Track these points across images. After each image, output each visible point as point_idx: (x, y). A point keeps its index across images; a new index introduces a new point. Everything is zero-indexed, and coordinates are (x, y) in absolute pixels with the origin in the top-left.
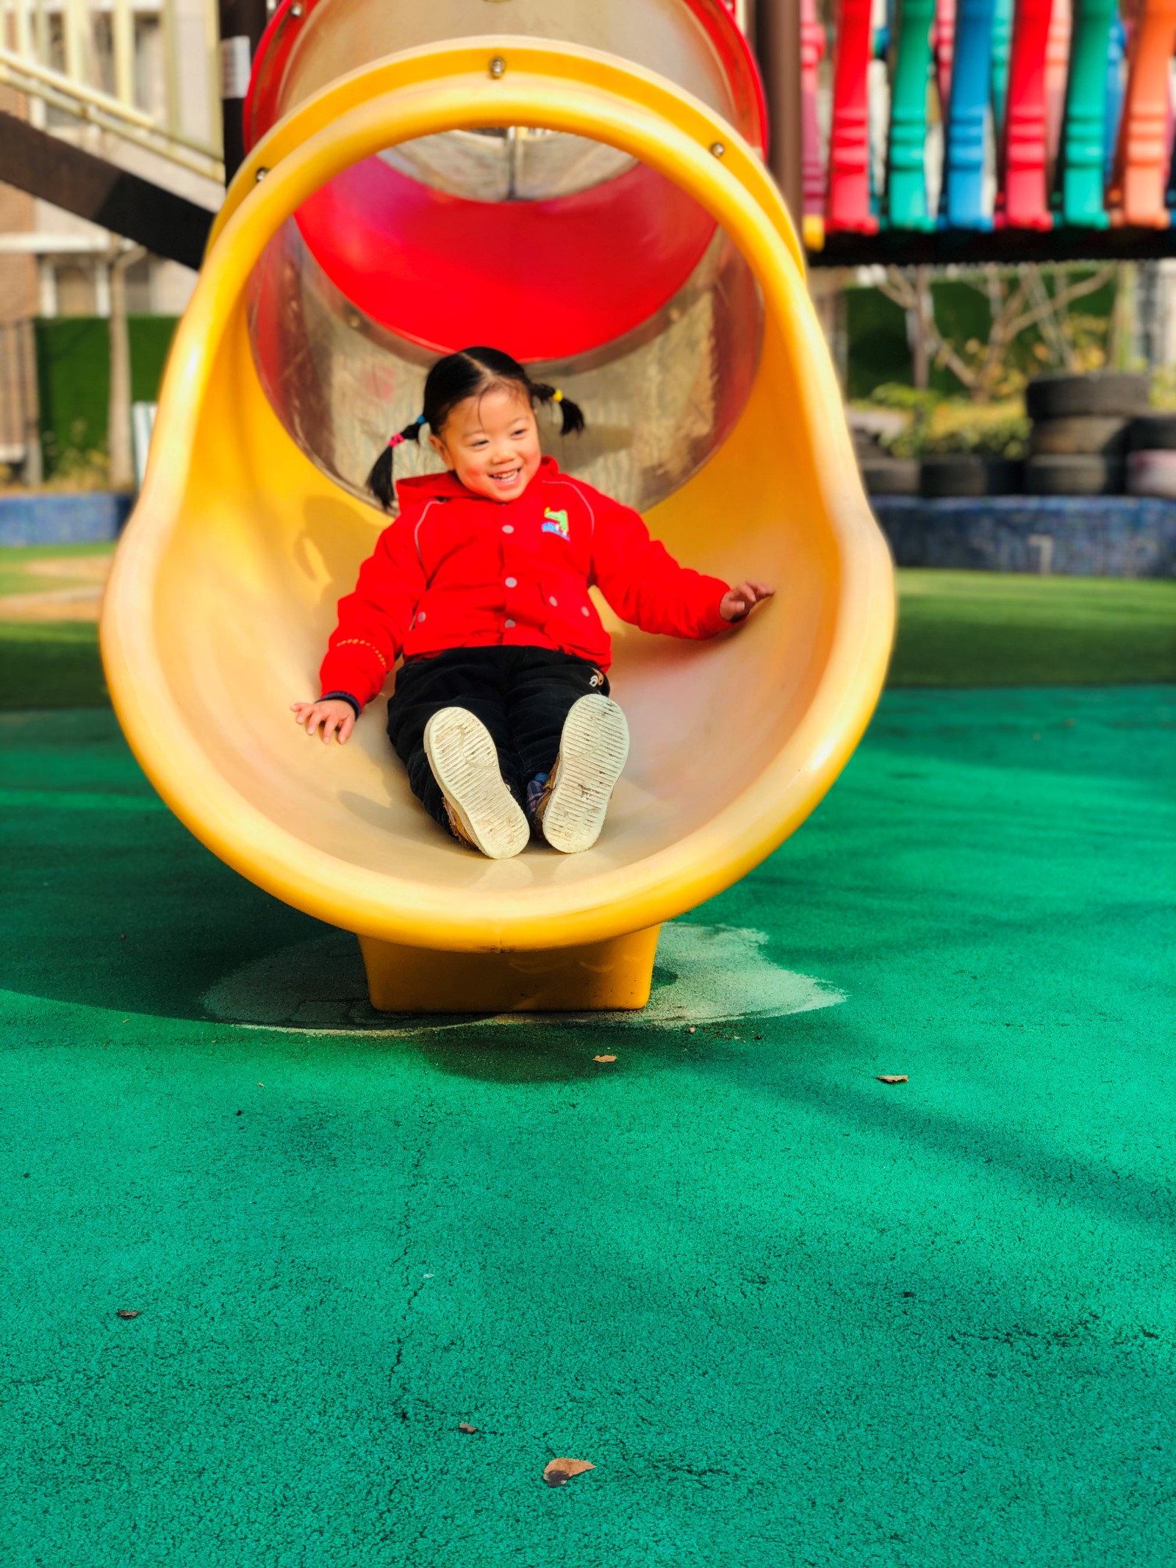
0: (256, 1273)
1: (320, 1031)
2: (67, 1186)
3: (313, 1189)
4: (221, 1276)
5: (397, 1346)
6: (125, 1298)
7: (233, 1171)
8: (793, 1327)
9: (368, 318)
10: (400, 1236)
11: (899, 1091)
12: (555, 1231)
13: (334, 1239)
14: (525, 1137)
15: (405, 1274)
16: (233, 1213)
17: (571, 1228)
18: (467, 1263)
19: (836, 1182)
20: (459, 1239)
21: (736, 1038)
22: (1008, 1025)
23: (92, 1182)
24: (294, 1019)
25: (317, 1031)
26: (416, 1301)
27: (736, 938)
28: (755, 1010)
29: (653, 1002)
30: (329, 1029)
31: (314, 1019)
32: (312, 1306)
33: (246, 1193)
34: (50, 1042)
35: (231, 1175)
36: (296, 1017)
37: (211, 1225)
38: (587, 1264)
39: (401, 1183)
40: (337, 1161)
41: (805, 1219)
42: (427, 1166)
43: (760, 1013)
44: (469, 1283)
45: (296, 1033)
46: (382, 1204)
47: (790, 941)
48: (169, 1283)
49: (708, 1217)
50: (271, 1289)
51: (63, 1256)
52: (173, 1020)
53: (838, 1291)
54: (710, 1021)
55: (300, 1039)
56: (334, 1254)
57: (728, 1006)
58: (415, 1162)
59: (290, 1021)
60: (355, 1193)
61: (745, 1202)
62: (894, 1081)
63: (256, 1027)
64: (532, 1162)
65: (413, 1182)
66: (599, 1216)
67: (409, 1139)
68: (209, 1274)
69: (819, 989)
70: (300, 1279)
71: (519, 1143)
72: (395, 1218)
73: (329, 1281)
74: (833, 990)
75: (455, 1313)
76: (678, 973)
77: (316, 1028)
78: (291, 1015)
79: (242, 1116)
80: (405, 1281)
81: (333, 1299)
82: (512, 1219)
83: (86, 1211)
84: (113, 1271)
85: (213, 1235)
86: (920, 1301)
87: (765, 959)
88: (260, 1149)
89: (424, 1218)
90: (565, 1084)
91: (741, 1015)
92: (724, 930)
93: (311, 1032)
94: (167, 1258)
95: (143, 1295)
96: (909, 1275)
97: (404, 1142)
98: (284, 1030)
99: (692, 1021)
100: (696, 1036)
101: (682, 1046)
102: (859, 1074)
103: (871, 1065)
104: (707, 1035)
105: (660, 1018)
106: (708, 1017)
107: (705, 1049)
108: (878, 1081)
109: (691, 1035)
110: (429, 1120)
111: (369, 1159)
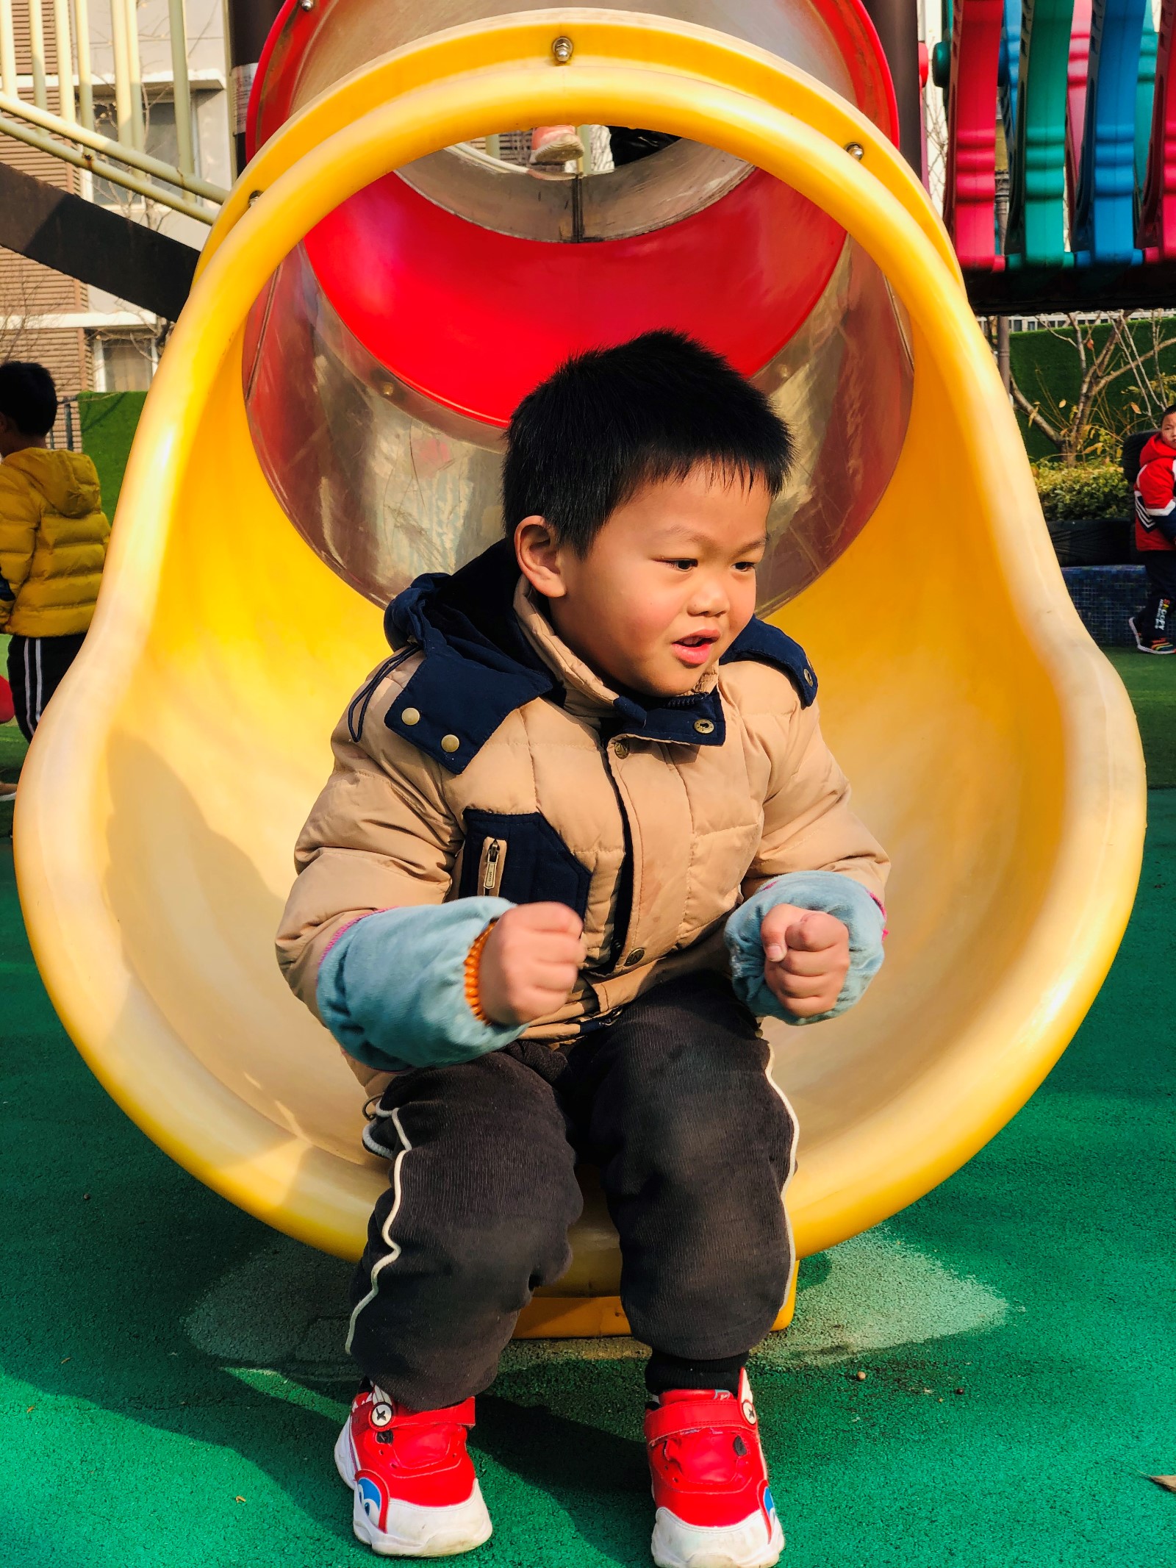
9: (405, 383)
24: (298, 1355)
29: (800, 1315)
59: (294, 1359)
78: (294, 1349)
91: (926, 1342)
99: (859, 1355)
100: (868, 1388)
101: (850, 1409)
102: (1122, 1471)
103: (1136, 1450)
104: (885, 1386)
105: (812, 1348)
106: (881, 1346)
107: (885, 1416)
108: (1155, 1487)
109: (862, 1386)
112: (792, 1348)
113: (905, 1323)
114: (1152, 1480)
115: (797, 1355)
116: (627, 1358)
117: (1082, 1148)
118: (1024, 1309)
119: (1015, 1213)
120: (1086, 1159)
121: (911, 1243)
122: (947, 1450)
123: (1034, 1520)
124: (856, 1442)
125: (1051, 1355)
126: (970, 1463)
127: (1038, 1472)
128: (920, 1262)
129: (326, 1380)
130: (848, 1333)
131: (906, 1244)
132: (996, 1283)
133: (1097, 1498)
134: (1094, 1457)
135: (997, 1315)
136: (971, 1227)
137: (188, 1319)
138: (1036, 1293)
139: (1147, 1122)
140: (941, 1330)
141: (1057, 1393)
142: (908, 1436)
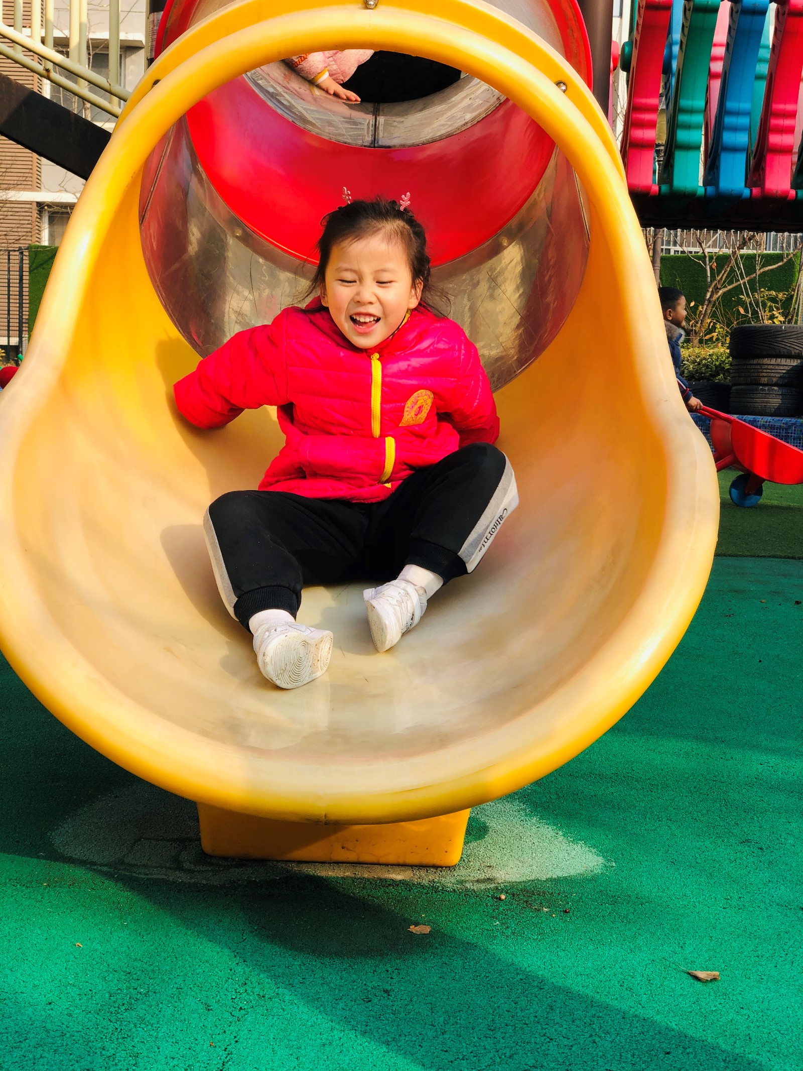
9: (250, 229)
11: (712, 994)
21: (545, 910)
24: (126, 861)
29: (466, 859)
31: (145, 861)
36: (129, 859)
58: (220, 1066)
59: (123, 862)
62: (707, 980)
67: (218, 1031)
76: (487, 826)
90: (381, 961)
91: (547, 880)
97: (212, 1036)
99: (502, 885)
100: (506, 905)
101: (493, 917)
102: (669, 966)
103: (680, 955)
104: (518, 904)
105: (471, 878)
106: (517, 881)
107: (516, 922)
108: (690, 978)
109: (501, 903)
110: (241, 1005)
111: (173, 1058)
112: (458, 878)
113: (534, 867)
114: (689, 974)
115: (462, 882)
116: (347, 877)
117: (662, 770)
118: (614, 864)
119: (613, 806)
120: (665, 776)
121: (543, 819)
122: (555, 946)
123: (609, 992)
124: (495, 937)
125: (629, 893)
126: (570, 955)
127: (614, 964)
128: (548, 830)
129: (143, 876)
130: (496, 871)
131: (540, 820)
132: (597, 847)
133: (651, 982)
134: (652, 958)
135: (597, 867)
136: (583, 812)
137: (53, 834)
138: (623, 855)
139: (706, 757)
140: (558, 873)
141: (631, 916)
142: (529, 935)
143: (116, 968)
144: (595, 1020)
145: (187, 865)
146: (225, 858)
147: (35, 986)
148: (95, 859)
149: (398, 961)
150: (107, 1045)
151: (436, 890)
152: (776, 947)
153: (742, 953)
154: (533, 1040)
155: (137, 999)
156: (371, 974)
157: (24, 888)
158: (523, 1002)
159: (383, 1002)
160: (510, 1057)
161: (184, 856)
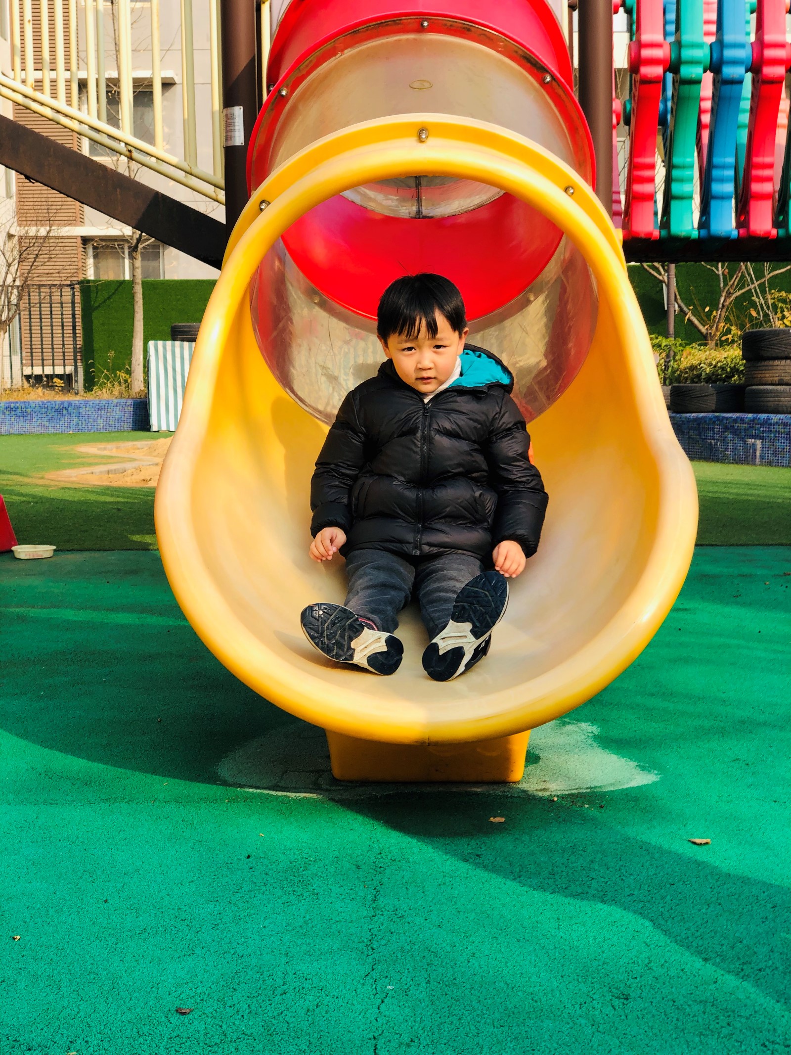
0: (269, 982)
1: (299, 794)
2: (134, 911)
3: (304, 917)
4: (246, 983)
5: (373, 1042)
6: (181, 998)
7: (248, 902)
8: (651, 1034)
9: (325, 297)
10: (368, 956)
11: (705, 851)
12: (476, 955)
13: (323, 957)
14: (448, 879)
15: (374, 986)
16: (250, 935)
17: (487, 953)
18: (417, 978)
19: (669, 922)
20: (409, 959)
21: (586, 806)
22: (775, 802)
23: (151, 907)
24: (280, 785)
25: (297, 795)
26: (383, 1006)
27: (577, 729)
28: (596, 785)
29: (527, 777)
30: (305, 793)
31: (293, 785)
32: (311, 1008)
33: (258, 919)
34: (115, 798)
35: (247, 905)
36: (282, 784)
37: (235, 943)
38: (501, 981)
39: (365, 914)
40: (319, 896)
41: (650, 949)
42: (381, 901)
43: (600, 787)
44: (419, 993)
45: (282, 796)
46: (352, 930)
47: (615, 733)
48: (210, 987)
49: (581, 946)
50: (281, 995)
51: (135, 964)
52: (198, 784)
53: (680, 1007)
54: (567, 793)
55: (285, 801)
56: (323, 968)
57: (577, 781)
58: (373, 898)
59: (278, 786)
60: (333, 921)
61: (607, 936)
62: (701, 844)
63: (255, 791)
64: (455, 899)
65: (373, 914)
66: (506, 944)
67: (368, 880)
68: (237, 982)
69: (638, 770)
70: (301, 987)
71: (444, 884)
72: (363, 941)
73: (322, 990)
74: (649, 771)
75: (412, 1017)
76: (541, 755)
77: (296, 792)
78: (278, 782)
79: (251, 859)
80: (374, 990)
81: (326, 1004)
82: (445, 945)
83: (149, 930)
84: (171, 977)
85: (238, 952)
86: (738, 1016)
87: (599, 746)
88: (265, 885)
89: (383, 942)
90: (472, 839)
91: (587, 788)
92: (569, 723)
93: (293, 795)
94: (207, 968)
95: (193, 997)
96: (729, 995)
97: (364, 882)
98: (274, 793)
99: (554, 792)
101: (549, 812)
102: (676, 837)
103: (683, 831)
105: (531, 789)
106: (565, 789)
107: (565, 814)
108: (690, 843)
109: (554, 803)
110: (380, 865)
111: (341, 895)
112: (522, 789)
115: (525, 791)
122: (594, 827)
124: (551, 823)
126: (604, 832)
130: (549, 784)
134: (663, 832)
142: (576, 821)
143: (291, 847)
144: (623, 868)
145: (324, 787)
146: (351, 782)
147: (238, 859)
148: (258, 785)
149: (484, 838)
150: (296, 889)
151: (507, 797)
152: (753, 825)
153: (728, 828)
154: (580, 879)
155: (310, 864)
156: (466, 846)
157: (212, 804)
158: (573, 858)
159: (477, 861)
160: (566, 888)
161: (321, 781)
